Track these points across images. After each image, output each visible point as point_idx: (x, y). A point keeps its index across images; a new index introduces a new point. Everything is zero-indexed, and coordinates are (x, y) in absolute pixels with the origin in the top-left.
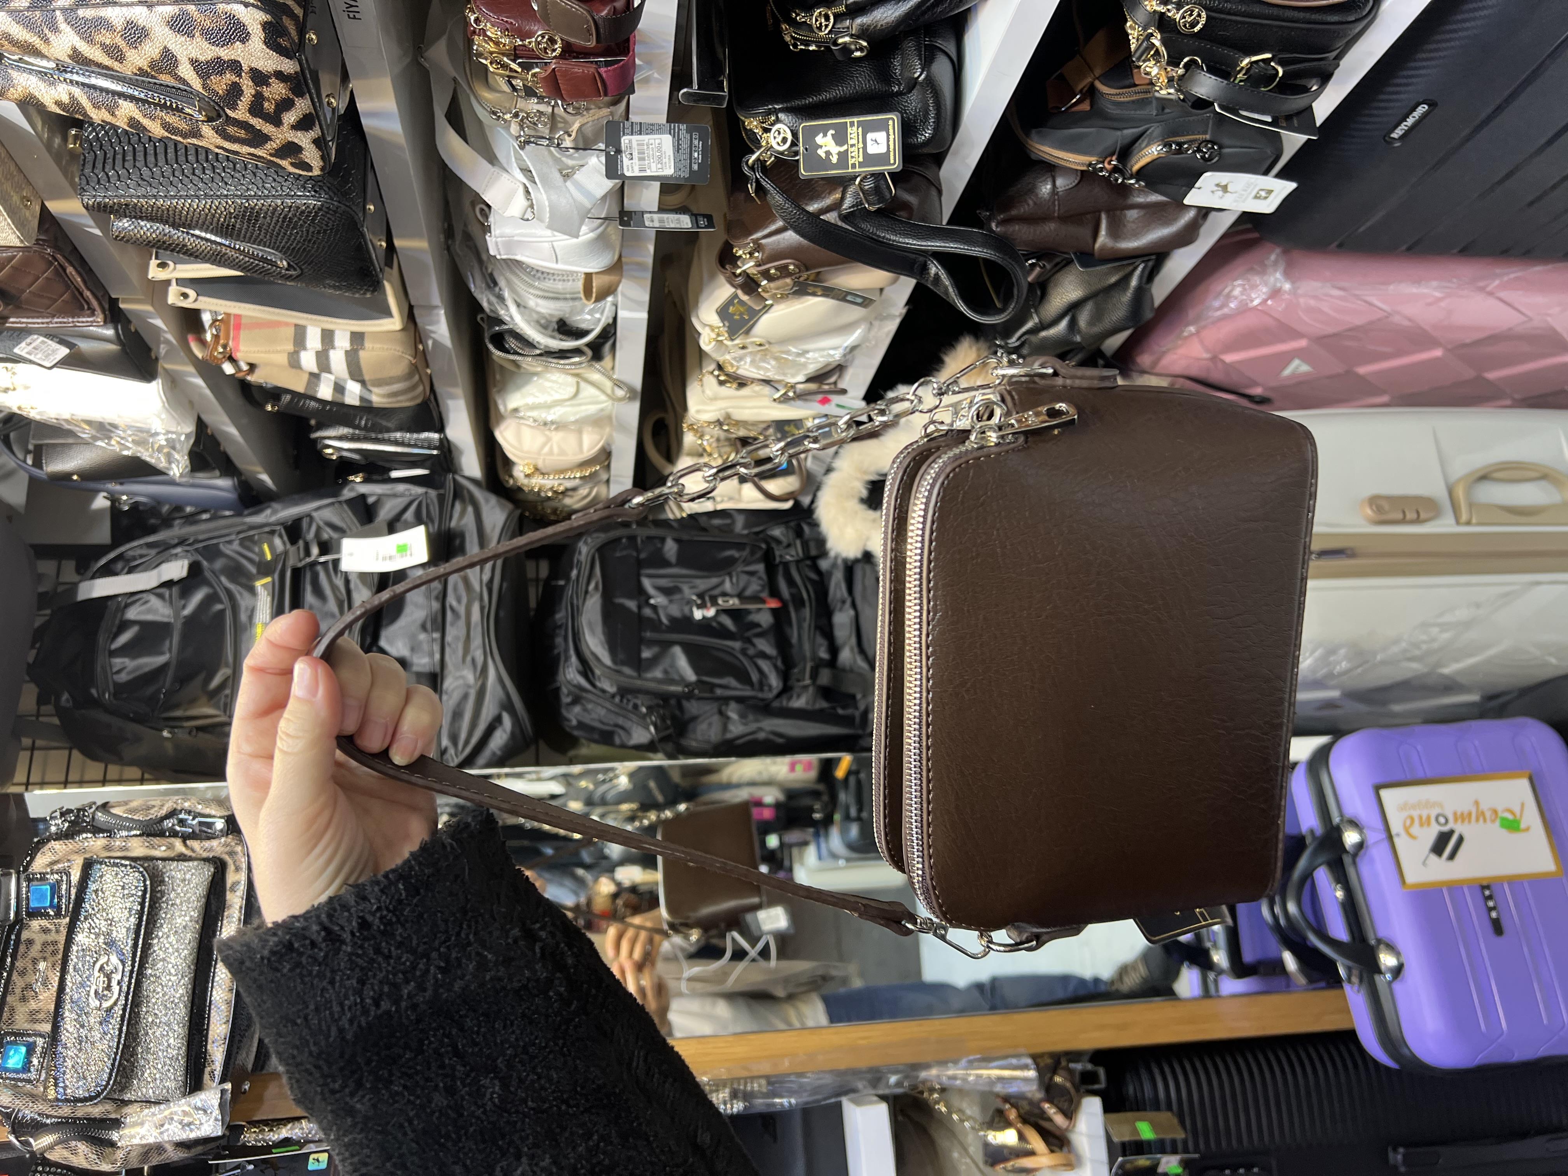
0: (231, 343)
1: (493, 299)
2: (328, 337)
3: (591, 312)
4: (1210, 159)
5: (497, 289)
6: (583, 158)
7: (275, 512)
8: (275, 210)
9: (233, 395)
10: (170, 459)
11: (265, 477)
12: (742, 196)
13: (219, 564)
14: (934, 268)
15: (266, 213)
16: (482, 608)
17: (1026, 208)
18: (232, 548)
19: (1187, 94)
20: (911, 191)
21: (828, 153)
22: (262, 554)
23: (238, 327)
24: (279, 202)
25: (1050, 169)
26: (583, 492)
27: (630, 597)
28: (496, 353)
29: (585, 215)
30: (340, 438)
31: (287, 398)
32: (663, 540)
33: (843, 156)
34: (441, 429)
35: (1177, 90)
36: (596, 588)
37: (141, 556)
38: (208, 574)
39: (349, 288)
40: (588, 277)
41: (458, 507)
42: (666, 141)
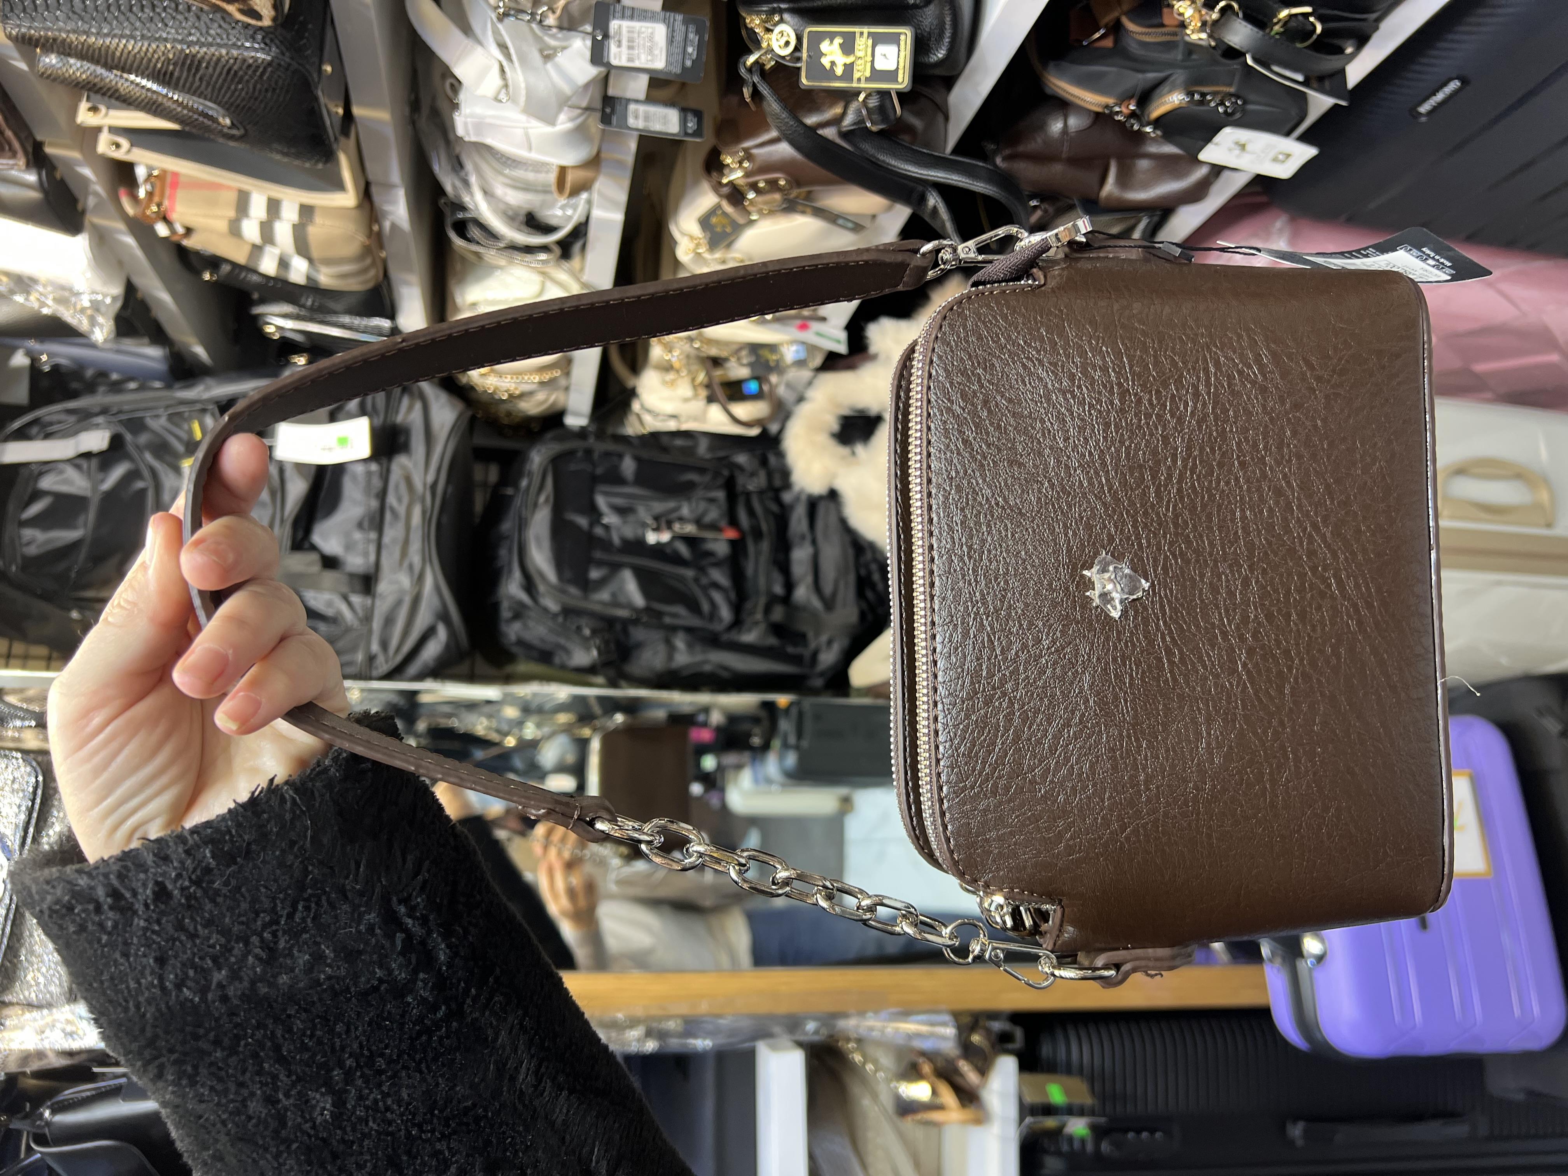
0: (166, 203)
1: (458, 184)
2: (274, 207)
3: (563, 208)
4: (1232, 114)
5: (463, 174)
6: (566, 39)
7: (208, 389)
8: (219, 60)
9: (167, 258)
10: (93, 322)
11: (200, 351)
12: (734, 100)
13: (143, 439)
14: (933, 200)
15: (208, 63)
16: (424, 512)
17: (1034, 145)
18: (158, 423)
19: (1220, 41)
20: (918, 114)
21: (833, 63)
22: (190, 432)
23: (175, 185)
24: (224, 52)
25: (1063, 105)
26: (541, 396)
27: (581, 512)
28: (458, 242)
29: (564, 102)
30: (285, 316)
31: (226, 268)
32: (620, 456)
33: (849, 69)
34: (392, 315)
35: (1210, 36)
36: (547, 500)
37: (60, 422)
38: (131, 449)
39: (297, 156)
40: (563, 170)
41: (406, 401)
42: (659, 31)
